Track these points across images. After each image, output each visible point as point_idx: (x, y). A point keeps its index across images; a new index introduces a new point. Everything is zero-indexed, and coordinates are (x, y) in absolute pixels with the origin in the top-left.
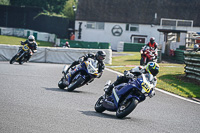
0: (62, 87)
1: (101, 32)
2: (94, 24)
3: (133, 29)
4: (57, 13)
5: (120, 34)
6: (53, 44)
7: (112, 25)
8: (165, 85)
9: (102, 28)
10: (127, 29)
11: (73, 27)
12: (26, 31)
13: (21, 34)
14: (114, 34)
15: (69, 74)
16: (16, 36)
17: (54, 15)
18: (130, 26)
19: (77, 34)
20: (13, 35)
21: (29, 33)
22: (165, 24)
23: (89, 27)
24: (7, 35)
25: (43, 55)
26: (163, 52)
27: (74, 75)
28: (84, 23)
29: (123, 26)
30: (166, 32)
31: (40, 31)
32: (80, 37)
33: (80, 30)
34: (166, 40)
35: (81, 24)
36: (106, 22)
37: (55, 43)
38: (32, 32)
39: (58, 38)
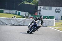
1: (50, 11)
2: (47, 8)
4: (30, 3)
5: (59, 12)
6: (27, 17)
7: (56, 8)
9: (51, 9)
11: (37, 9)
12: (15, 11)
13: (13, 12)
16: (10, 14)
17: (28, 3)
19: (38, 12)
20: (9, 13)
21: (16, 12)
23: (44, 9)
24: (7, 13)
25: (23, 22)
27: (31, 27)
28: (42, 7)
31: (21, 11)
32: (40, 14)
33: (40, 10)
35: (40, 7)
36: (53, 6)
37: (28, 17)
38: (18, 12)
39: (30, 14)
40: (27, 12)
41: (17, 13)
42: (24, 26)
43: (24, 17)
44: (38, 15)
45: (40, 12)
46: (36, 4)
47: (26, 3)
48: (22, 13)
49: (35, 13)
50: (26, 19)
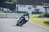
0: (17, 25)
2: (22, 6)
3: (35, 7)
4: (10, 2)
5: (31, 9)
7: (28, 6)
8: (45, 25)
9: (25, 7)
10: (33, 7)
11: (15, 7)
14: (29, 9)
15: (20, 21)
17: (9, 2)
18: (34, 6)
19: (16, 9)
22: (45, 5)
23: (21, 6)
25: (5, 16)
26: (45, 14)
28: (19, 5)
29: (32, 6)
30: (46, 8)
31: (4, 8)
32: (17, 10)
34: (46, 10)
35: (18, 5)
36: (26, 5)
37: (9, 12)
38: (2, 8)
39: (10, 10)
40: (8, 9)
41: (1, 10)
42: (6, 18)
43: (6, 12)
44: (16, 10)
45: (18, 9)
46: (15, 3)
47: (7, 2)
48: (5, 9)
49: (14, 9)
50: (7, 13)
